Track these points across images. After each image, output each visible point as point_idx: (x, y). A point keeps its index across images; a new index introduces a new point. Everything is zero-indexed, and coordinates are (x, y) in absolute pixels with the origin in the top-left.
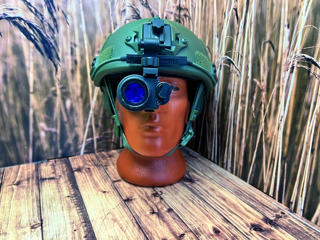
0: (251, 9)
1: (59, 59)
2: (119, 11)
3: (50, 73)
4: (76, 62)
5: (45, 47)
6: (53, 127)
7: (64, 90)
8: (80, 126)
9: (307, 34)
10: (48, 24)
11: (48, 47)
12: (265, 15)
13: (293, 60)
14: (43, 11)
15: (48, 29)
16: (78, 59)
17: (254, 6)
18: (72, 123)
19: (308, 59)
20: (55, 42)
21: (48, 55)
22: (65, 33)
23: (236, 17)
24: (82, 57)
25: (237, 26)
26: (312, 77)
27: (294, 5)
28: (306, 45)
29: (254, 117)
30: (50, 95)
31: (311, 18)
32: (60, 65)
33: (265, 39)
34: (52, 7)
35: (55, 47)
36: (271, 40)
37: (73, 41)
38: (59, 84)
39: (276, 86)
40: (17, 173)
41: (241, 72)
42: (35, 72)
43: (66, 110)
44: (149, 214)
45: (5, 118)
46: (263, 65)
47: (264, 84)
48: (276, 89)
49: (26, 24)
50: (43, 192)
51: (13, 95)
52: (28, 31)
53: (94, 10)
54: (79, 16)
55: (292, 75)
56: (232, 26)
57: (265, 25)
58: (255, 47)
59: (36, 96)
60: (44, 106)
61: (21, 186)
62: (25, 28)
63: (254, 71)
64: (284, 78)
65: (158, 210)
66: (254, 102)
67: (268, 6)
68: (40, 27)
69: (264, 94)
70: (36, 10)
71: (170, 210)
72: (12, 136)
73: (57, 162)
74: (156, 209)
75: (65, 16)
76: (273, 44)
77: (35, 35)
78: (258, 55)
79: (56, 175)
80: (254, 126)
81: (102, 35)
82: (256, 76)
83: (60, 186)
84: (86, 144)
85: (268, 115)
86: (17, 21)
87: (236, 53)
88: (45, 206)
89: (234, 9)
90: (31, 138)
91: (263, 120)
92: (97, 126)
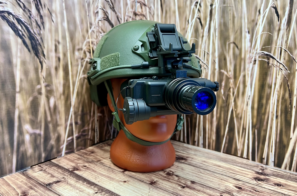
0: (215, 19)
1: (44, 56)
2: (94, 12)
3: (36, 70)
4: (59, 59)
5: (32, 43)
6: (37, 128)
7: (48, 88)
8: (61, 125)
9: (265, 38)
10: (35, 20)
11: (34, 43)
12: (227, 24)
13: (254, 55)
14: (31, 7)
15: (36, 26)
16: (61, 56)
17: (217, 18)
18: (55, 122)
19: (267, 55)
20: (41, 38)
21: (35, 52)
22: (50, 30)
23: (200, 24)
24: (65, 55)
25: (202, 31)
26: (271, 67)
27: (253, 18)
28: (264, 45)
29: (224, 99)
30: (36, 94)
31: (267, 28)
32: (45, 62)
33: (229, 41)
34: (39, 4)
35: (41, 44)
36: (234, 41)
37: (57, 39)
38: (44, 82)
39: (242, 74)
41: (208, 65)
42: (22, 69)
43: (50, 108)
44: (181, 189)
46: (229, 59)
48: (242, 77)
49: (15, 19)
52: (17, 26)
53: (74, 10)
54: (62, 14)
55: (255, 66)
57: (229, 31)
58: (220, 46)
59: (22, 95)
60: (29, 106)
62: (13, 23)
63: (221, 64)
64: (249, 69)
65: (184, 184)
66: (223, 88)
67: (230, 17)
68: (28, 23)
69: (232, 81)
70: (24, 6)
71: (193, 182)
75: (51, 14)
76: (237, 45)
77: (23, 31)
79: (57, 178)
81: (81, 33)
82: (223, 67)
83: (75, 186)
85: (237, 96)
86: (6, 15)
87: (202, 51)
89: (198, 18)
91: (232, 100)
92: (76, 123)
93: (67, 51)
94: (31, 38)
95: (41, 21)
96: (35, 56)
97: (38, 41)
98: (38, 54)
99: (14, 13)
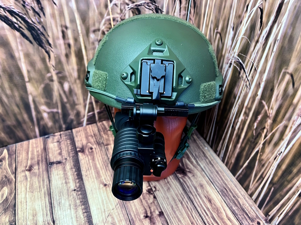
0: (281, 23)
1: (50, 45)
3: (43, 60)
4: (69, 45)
5: (32, 34)
6: (54, 108)
7: (60, 75)
8: (80, 104)
10: (31, 7)
11: (35, 34)
15: (33, 14)
16: (72, 42)
17: (284, 22)
18: (72, 102)
20: (43, 27)
21: (38, 43)
22: (53, 16)
24: (76, 40)
25: (259, 32)
29: (254, 134)
30: (47, 81)
32: (52, 51)
35: (44, 33)
36: (293, 74)
38: (54, 70)
39: (284, 123)
40: (28, 153)
41: (251, 85)
42: (27, 61)
43: (64, 92)
44: (143, 218)
45: (6, 107)
46: (277, 94)
47: (272, 113)
48: (283, 126)
49: (6, 12)
50: (52, 183)
51: (9, 86)
52: (11, 19)
56: (252, 28)
57: (292, 53)
58: (273, 70)
59: (33, 84)
60: (42, 92)
61: (33, 173)
62: (6, 16)
63: (265, 93)
64: (295, 122)
65: (151, 213)
66: (257, 121)
68: (23, 13)
69: (269, 121)
71: (161, 214)
72: (17, 120)
73: (62, 136)
74: (149, 212)
76: (295, 80)
77: (19, 23)
78: (274, 81)
79: (62, 157)
80: (252, 142)
81: (97, 11)
82: (266, 99)
83: (66, 174)
84: (88, 117)
85: (268, 141)
87: (250, 61)
88: (55, 204)
89: (260, 8)
90: (35, 119)
91: (262, 141)
92: (97, 102)
93: (79, 35)
94: (30, 29)
95: (39, 6)
96: (39, 47)
97: (39, 30)
98: (42, 45)
99: (4, 5)
